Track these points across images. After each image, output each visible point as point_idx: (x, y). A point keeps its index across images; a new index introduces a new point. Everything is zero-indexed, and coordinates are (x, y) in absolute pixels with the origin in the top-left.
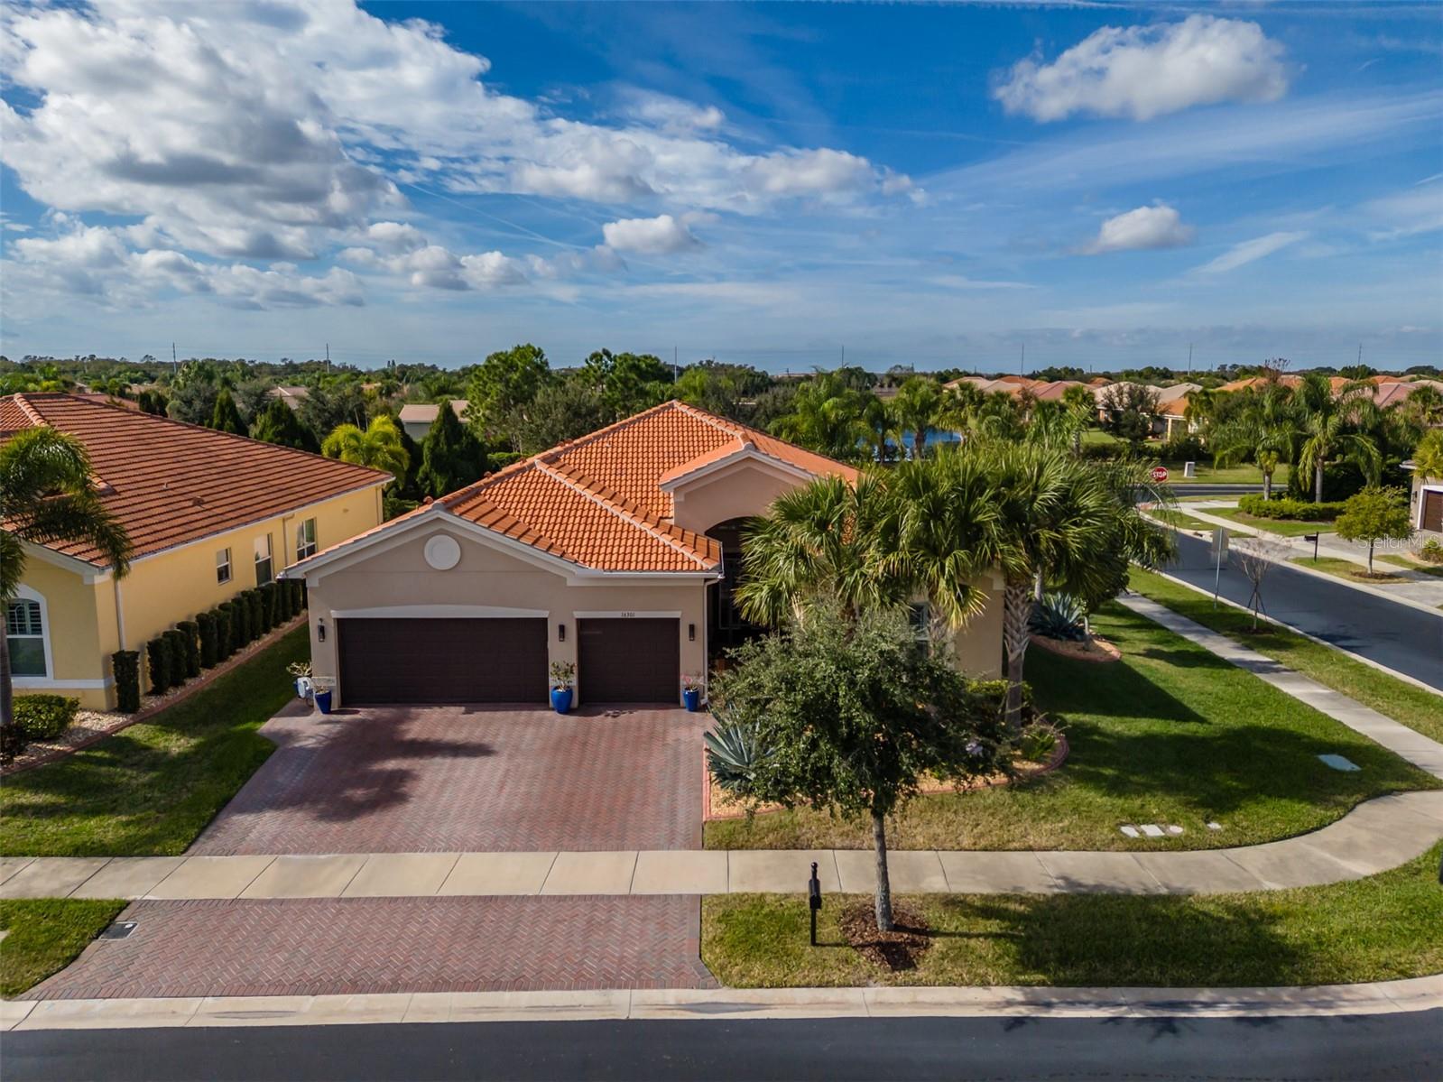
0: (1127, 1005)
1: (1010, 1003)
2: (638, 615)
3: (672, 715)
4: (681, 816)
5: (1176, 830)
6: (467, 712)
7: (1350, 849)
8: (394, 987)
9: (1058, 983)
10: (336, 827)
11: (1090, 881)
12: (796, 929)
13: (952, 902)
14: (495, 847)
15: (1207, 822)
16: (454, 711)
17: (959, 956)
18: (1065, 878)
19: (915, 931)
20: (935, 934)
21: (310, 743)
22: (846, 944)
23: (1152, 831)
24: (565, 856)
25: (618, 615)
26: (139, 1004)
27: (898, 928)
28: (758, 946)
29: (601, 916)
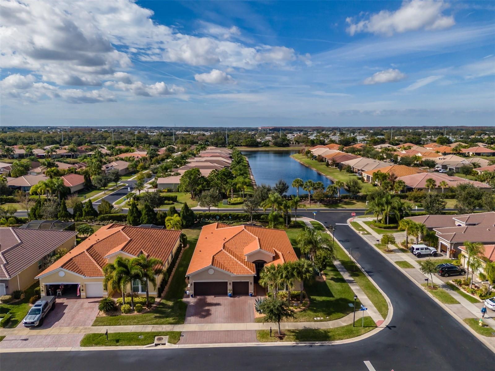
0: (307, 344)
1: (294, 344)
2: (242, 281)
3: (248, 297)
4: (252, 317)
5: (322, 318)
6: (215, 297)
7: (344, 321)
8: (220, 343)
9: (300, 341)
10: (202, 319)
11: (307, 327)
12: (268, 335)
13: (289, 331)
14: (226, 323)
15: (326, 317)
16: (213, 297)
17: (288, 338)
18: (304, 327)
19: (283, 335)
20: (286, 335)
21: (192, 304)
22: (275, 337)
23: (319, 318)
24: (236, 324)
25: (239, 281)
26: (191, 345)
27: (281, 334)
28: (264, 337)
29: (243, 333)
